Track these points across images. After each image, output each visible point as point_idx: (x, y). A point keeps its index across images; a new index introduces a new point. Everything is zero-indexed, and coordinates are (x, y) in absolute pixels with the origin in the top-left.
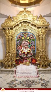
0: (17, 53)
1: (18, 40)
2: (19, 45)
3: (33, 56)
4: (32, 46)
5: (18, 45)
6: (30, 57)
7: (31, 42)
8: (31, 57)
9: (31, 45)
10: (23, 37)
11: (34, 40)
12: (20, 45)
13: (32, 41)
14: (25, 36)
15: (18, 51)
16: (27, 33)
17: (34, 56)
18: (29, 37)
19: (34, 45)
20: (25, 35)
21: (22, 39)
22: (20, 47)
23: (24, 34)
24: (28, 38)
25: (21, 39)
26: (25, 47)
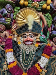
21: (22, 2)
26: (27, 41)
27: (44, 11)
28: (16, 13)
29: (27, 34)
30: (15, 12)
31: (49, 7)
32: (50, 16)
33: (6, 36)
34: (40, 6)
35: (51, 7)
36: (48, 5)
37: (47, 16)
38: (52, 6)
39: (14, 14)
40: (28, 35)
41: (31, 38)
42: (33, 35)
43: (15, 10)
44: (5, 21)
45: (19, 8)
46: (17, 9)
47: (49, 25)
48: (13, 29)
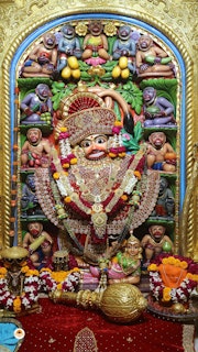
0: (20, 194)
1: (26, 87)
2: (34, 133)
3: (157, 229)
4: (157, 137)
5: (24, 132)
6: (133, 240)
7: (146, 103)
8: (141, 232)
9: (146, 136)
10: (73, 61)
11: (167, 90)
12: (47, 133)
13: (150, 92)
14: (95, 49)
15: (24, 178)
16: (111, 28)
17: (169, 231)
18: (124, 61)
19: (170, 136)
20: (94, 41)
21: (66, 73)
22: (44, 144)
23: (81, 28)
24: (116, 72)
25: (57, 76)
26: (93, 152)
27: (119, 81)
28: (56, 96)
29: (89, 138)
30: (54, 95)
31: (126, 73)
32: (135, 87)
33: (44, 152)
34: (106, 72)
35: (131, 71)
36: (122, 69)
37: (128, 90)
38: (131, 67)
39: (54, 99)
40: (92, 139)
41: (100, 145)
42: (102, 139)
43: (55, 91)
44: (39, 120)
45: (62, 85)
46: (57, 88)
47: (138, 108)
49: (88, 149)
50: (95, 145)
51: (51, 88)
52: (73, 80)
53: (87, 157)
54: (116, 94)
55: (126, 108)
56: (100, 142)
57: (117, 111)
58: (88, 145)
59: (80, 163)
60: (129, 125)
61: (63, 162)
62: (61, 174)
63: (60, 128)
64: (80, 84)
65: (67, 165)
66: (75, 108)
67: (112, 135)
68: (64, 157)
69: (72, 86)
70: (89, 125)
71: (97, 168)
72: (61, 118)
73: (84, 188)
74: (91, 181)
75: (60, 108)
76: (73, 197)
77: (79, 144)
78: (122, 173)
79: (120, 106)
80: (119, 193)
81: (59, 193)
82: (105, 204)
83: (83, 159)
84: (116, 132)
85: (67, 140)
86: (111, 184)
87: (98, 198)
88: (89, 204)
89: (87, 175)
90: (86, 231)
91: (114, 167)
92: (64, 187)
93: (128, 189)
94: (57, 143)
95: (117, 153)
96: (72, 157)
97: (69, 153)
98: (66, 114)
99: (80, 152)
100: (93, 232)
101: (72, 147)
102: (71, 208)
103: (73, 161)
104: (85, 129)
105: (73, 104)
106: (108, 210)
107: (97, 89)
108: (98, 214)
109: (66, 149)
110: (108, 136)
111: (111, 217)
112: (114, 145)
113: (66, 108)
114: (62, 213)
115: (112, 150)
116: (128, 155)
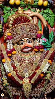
21: (12, 1)
24: (40, 2)
27: (42, 7)
28: (6, 15)
29: (23, 40)
30: (4, 14)
32: (50, 12)
34: (35, 2)
36: (44, 1)
37: (47, 13)
39: (4, 16)
40: (25, 40)
41: (29, 44)
42: (31, 40)
43: (5, 11)
45: (9, 8)
46: (7, 10)
48: (6, 37)
49: (22, 46)
50: (27, 44)
51: (3, 10)
52: (15, 6)
53: (22, 50)
54: (40, 15)
55: (45, 23)
56: (29, 42)
57: (39, 25)
58: (22, 44)
59: (17, 54)
60: (46, 33)
61: (8, 53)
62: (6, 60)
63: (7, 33)
64: (19, 9)
65: (10, 55)
66: (16, 22)
67: (36, 39)
68: (9, 50)
69: (15, 10)
70: (23, 33)
71: (27, 57)
72: (8, 27)
73: (19, 68)
74: (23, 65)
75: (8, 22)
76: (13, 73)
77: (18, 43)
78: (41, 61)
79: (42, 22)
80: (39, 72)
81: (5, 71)
82: (31, 78)
83: (20, 52)
84: (38, 37)
85: (11, 41)
86: (35, 66)
87: (27, 75)
88: (21, 78)
89: (21, 61)
90: (19, 94)
91: (37, 57)
92: (8, 67)
93: (44, 70)
94: (5, 42)
95: (39, 49)
96: (13, 50)
97: (12, 48)
98: (11, 25)
99: (18, 47)
100: (23, 95)
101: (13, 44)
102: (11, 80)
103: (13, 52)
104: (21, 34)
105: (15, 20)
106: (32, 82)
107: (29, 12)
108: (26, 84)
109: (10, 46)
110: (34, 39)
111: (34, 86)
112: (37, 44)
113: (11, 22)
114: (6, 82)
115: (36, 47)
116: (45, 50)
